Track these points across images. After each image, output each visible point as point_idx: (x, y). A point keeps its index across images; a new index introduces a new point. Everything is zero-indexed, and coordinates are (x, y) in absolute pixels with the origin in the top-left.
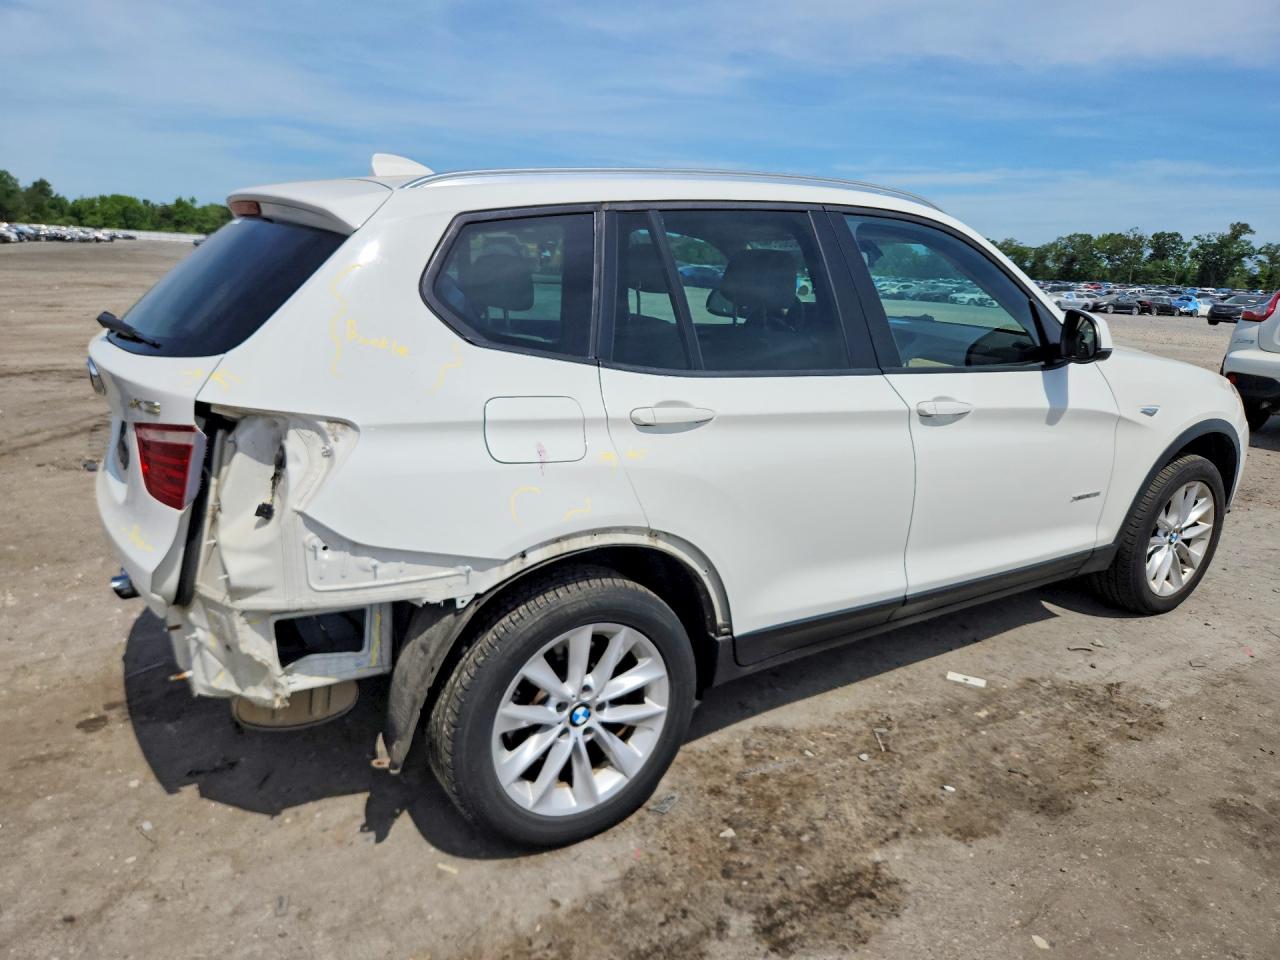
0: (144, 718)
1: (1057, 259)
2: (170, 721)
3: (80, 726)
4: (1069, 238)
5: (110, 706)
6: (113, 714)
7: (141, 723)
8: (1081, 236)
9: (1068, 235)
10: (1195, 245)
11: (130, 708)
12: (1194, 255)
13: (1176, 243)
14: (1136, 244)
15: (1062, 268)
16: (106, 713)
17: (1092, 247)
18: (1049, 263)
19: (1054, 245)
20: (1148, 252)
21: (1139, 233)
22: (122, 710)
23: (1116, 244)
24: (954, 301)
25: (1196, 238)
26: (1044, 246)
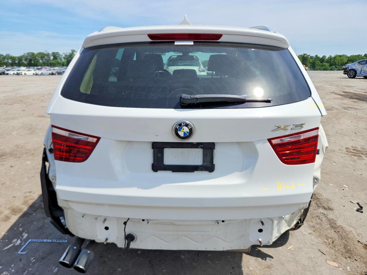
1: (26, 60)
4: (28, 53)
8: (31, 53)
9: (27, 53)
10: (64, 56)
12: (64, 58)
13: (59, 55)
14: (48, 55)
15: (28, 63)
17: (35, 56)
18: (23, 61)
19: (24, 56)
20: (52, 58)
21: (48, 52)
23: (42, 55)
24: (7, 74)
25: (63, 53)
26: (20, 56)
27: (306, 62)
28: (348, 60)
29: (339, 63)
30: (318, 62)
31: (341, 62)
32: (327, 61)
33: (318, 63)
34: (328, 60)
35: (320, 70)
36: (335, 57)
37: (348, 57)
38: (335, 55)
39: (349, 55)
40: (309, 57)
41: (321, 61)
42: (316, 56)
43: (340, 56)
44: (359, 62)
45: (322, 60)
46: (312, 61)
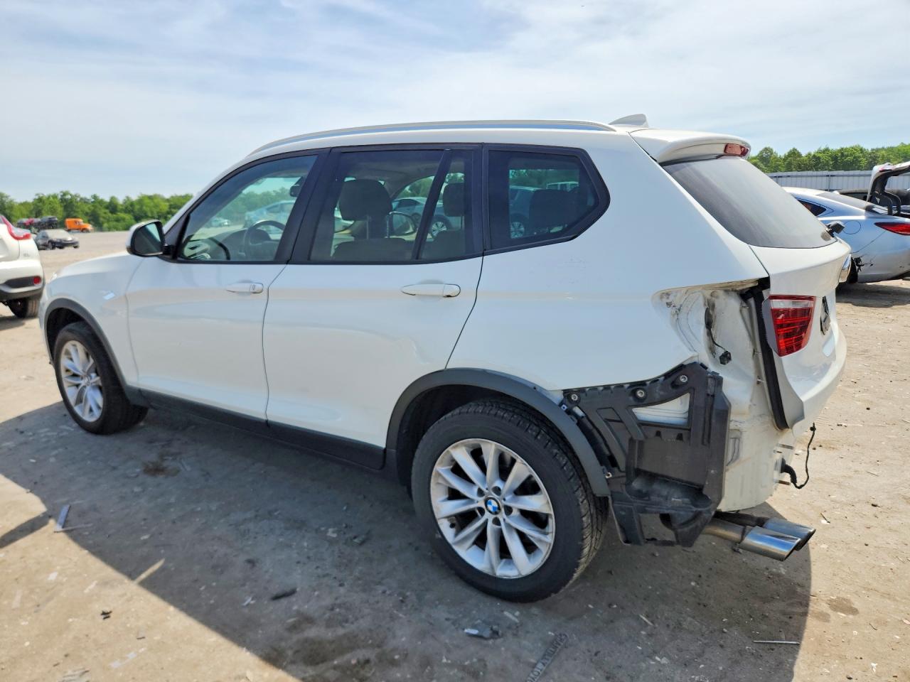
0: (799, 589)
2: (779, 575)
3: (854, 611)
5: (824, 617)
6: (824, 607)
7: (802, 586)
11: (807, 605)
16: (830, 612)
22: (813, 607)
27: (75, 212)
28: (171, 207)
29: (152, 212)
30: (102, 212)
31: (158, 210)
32: (126, 210)
33: (105, 213)
34: (126, 208)
35: (117, 229)
36: (141, 201)
37: (168, 200)
38: (140, 195)
39: (167, 196)
40: (79, 199)
41: (110, 208)
42: (95, 197)
43: (150, 198)
44: (268, 209)
45: (112, 207)
46: (89, 209)
